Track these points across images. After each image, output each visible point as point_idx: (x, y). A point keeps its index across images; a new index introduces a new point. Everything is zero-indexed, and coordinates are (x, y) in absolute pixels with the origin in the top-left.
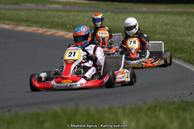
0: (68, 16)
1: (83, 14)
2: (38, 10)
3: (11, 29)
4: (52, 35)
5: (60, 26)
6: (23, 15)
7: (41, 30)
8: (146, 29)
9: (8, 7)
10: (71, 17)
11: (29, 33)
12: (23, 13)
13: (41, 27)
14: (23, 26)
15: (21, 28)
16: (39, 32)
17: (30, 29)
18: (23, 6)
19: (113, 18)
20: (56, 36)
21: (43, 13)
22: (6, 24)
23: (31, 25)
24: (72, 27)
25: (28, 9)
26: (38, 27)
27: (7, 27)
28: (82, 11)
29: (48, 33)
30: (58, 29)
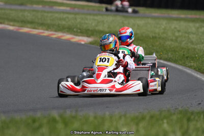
0: (76, 19)
1: (92, 17)
2: (45, 12)
3: (15, 30)
4: (58, 38)
5: (66, 29)
6: (29, 16)
7: (46, 33)
8: (157, 35)
9: (13, 7)
10: (79, 20)
11: (34, 35)
12: (29, 14)
13: (47, 30)
14: (27, 27)
15: (25, 30)
16: (45, 34)
17: (35, 32)
18: (29, 7)
19: (123, 23)
20: (62, 39)
21: (50, 15)
22: (10, 25)
23: (37, 27)
24: (79, 31)
25: (34, 11)
26: (44, 30)
27: (11, 28)
28: (90, 14)
29: (54, 36)
30: (64, 32)
